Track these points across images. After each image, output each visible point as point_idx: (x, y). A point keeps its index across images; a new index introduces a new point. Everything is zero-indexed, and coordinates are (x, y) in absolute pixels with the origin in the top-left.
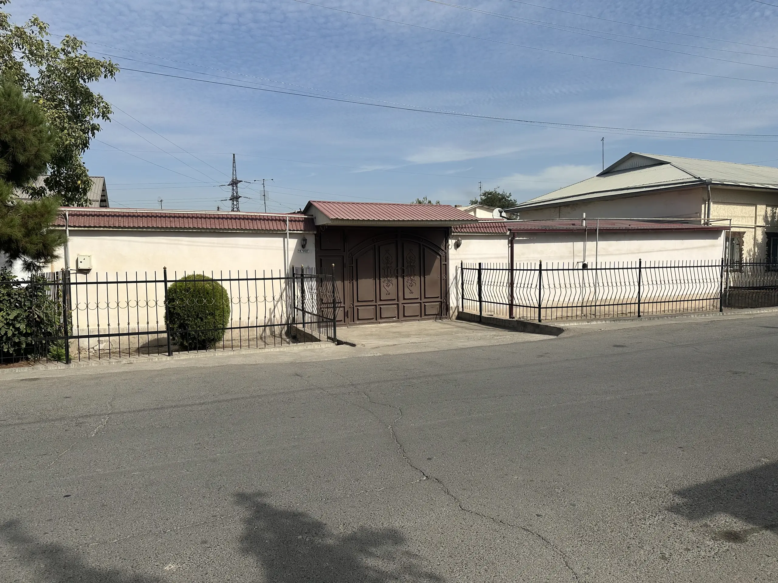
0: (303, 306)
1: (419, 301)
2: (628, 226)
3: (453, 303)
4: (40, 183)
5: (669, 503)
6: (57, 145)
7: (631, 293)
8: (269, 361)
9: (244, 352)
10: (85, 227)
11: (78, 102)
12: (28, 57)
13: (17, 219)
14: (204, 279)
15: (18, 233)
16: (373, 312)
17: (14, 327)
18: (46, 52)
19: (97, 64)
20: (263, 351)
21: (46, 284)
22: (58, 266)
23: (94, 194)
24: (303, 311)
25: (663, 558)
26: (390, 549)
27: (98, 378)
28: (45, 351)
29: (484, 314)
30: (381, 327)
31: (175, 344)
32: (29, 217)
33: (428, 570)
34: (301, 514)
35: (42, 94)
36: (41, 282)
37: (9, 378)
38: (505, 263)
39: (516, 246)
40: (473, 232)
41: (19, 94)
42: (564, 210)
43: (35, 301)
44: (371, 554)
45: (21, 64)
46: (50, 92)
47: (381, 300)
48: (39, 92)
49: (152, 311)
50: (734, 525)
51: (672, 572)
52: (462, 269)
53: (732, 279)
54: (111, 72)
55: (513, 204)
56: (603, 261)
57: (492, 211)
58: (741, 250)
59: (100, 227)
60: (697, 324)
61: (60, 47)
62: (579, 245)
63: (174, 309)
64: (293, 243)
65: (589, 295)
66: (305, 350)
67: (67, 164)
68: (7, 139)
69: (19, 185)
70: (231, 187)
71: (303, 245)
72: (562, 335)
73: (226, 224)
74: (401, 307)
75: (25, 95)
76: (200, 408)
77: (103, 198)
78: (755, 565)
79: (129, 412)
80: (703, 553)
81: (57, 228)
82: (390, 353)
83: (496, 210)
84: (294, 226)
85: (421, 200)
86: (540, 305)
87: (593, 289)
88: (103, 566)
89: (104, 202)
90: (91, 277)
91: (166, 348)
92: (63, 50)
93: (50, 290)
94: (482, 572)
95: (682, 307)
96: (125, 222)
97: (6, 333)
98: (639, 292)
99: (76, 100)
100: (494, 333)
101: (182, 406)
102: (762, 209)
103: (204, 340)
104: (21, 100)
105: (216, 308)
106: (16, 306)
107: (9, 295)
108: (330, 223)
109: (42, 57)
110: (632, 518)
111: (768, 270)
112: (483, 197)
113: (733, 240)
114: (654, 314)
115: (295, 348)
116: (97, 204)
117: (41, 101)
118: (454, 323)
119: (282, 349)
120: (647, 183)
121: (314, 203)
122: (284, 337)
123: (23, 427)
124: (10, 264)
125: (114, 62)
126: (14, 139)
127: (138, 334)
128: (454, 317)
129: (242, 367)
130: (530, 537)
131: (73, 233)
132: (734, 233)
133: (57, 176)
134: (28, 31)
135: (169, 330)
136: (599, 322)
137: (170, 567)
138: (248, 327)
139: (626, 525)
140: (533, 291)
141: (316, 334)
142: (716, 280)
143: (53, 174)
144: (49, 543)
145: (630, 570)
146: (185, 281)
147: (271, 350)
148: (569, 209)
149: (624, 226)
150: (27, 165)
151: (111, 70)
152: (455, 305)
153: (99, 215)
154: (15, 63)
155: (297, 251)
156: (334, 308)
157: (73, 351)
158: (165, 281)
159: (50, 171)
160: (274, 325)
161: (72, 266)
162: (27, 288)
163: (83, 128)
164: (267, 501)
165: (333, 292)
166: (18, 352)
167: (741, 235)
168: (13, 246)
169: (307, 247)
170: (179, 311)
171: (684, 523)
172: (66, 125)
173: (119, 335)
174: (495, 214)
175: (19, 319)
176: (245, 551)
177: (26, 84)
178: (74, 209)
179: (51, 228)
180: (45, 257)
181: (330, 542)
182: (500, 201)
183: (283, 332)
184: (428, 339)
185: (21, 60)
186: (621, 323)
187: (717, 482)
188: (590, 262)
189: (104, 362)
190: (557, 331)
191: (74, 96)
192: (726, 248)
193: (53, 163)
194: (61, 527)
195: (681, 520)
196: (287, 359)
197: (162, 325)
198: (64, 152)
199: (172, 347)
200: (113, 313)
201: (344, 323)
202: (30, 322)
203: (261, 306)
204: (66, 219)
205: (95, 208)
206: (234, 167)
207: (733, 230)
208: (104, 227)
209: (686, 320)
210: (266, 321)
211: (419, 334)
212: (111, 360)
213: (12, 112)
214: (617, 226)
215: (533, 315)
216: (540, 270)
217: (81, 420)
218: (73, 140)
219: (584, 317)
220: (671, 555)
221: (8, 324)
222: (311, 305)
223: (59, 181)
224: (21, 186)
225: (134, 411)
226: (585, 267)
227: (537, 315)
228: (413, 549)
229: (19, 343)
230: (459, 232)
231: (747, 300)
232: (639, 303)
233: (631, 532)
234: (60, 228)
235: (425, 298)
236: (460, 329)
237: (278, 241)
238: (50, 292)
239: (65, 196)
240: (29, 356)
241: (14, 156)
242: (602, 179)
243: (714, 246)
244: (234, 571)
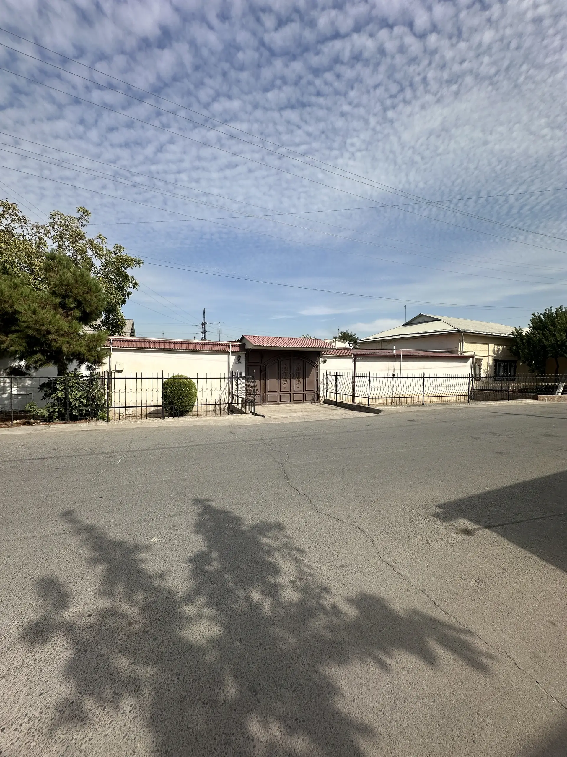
0: (237, 394)
1: (302, 392)
2: (418, 354)
3: (321, 394)
4: (98, 322)
5: (433, 512)
6: (108, 302)
7: (418, 391)
8: (217, 424)
9: (204, 418)
10: (121, 347)
11: (121, 280)
12: (95, 255)
13: (84, 343)
14: (183, 377)
15: (84, 350)
16: (276, 398)
17: (79, 401)
18: (105, 252)
19: (132, 260)
20: (214, 418)
21: (98, 378)
22: (105, 368)
23: (127, 329)
24: (237, 396)
25: (428, 543)
26: (276, 533)
27: (123, 431)
28: (96, 414)
29: (339, 401)
30: (281, 407)
31: (166, 413)
32: (90, 341)
33: (297, 546)
34: (229, 512)
35: (102, 275)
36: (95, 377)
37: (75, 429)
38: (351, 372)
39: (356, 363)
40: (333, 355)
41: (88, 275)
42: (383, 344)
43: (92, 387)
44: (266, 536)
45: (90, 259)
46: (106, 274)
47: (281, 391)
48: (100, 273)
49: (155, 394)
50: (469, 525)
51: (432, 551)
52: (327, 375)
53: (476, 384)
54: (139, 264)
55: (356, 339)
56: (405, 373)
57: (345, 343)
58: (480, 369)
59: (129, 347)
60: (455, 409)
61: (112, 250)
62: (391, 364)
63: (167, 393)
64: (233, 358)
65: (396, 391)
66: (237, 419)
67: (113, 313)
68: (81, 299)
69: (86, 324)
70: (202, 326)
71: (238, 359)
72: (380, 414)
73: (197, 347)
74: (292, 395)
75: (92, 275)
76: (177, 450)
77: (132, 331)
78: (479, 549)
79: (139, 451)
80: (450, 541)
81: (106, 348)
82: (285, 422)
83: (347, 342)
84: (234, 349)
85: (305, 336)
86: (369, 397)
87: (398, 389)
88: (117, 538)
89: (132, 333)
90: (123, 375)
91: (161, 415)
92: (114, 252)
93: (100, 381)
94: (327, 548)
95: (447, 399)
96: (143, 345)
97: (75, 405)
98: (423, 391)
99: (120, 279)
100: (344, 411)
101: (168, 448)
102: (492, 346)
103: (182, 411)
104: (89, 279)
105: (189, 393)
106: (81, 390)
107: (78, 383)
108: (254, 348)
109: (102, 255)
110: (412, 520)
111: (495, 380)
112: (340, 335)
113: (476, 363)
114: (432, 403)
115: (232, 417)
116: (129, 335)
117: (101, 279)
118: (322, 405)
119: (224, 418)
120: (429, 331)
121: (245, 337)
122: (226, 410)
123: (80, 457)
124: (79, 366)
125: (141, 259)
126: (85, 299)
127: (147, 406)
128: (322, 402)
129: (202, 427)
130: (354, 528)
131: (114, 350)
132: (477, 359)
133: (108, 319)
134: (95, 242)
135: (164, 405)
136: (401, 407)
137: (154, 540)
138: (206, 405)
139: (408, 524)
140: (365, 388)
141: (243, 409)
142: (466, 385)
143: (106, 317)
144: (89, 524)
145: (409, 550)
146: (173, 378)
147: (218, 418)
148: (386, 343)
149: (415, 354)
150: (91, 313)
151: (139, 263)
152: (323, 395)
153: (129, 341)
154: (88, 258)
155: (235, 363)
156: (254, 395)
157: (111, 415)
158: (163, 378)
159: (104, 316)
160: (221, 404)
161: (113, 368)
162: (88, 380)
163: (123, 293)
164: (210, 503)
165: (254, 387)
166: (81, 415)
167: (480, 360)
168: (81, 357)
169: (241, 361)
170: (169, 394)
171: (441, 523)
172: (114, 292)
173: (136, 407)
174: (346, 345)
175: (82, 397)
176: (197, 532)
177: (93, 269)
178: (116, 337)
179: (102, 347)
180: (98, 363)
181: (244, 528)
182: (349, 337)
183: (226, 408)
184: (307, 414)
185: (91, 257)
186: (413, 407)
187: (460, 500)
188: (397, 374)
189: (127, 421)
190: (378, 411)
191: (119, 276)
192: (472, 367)
193: (106, 312)
194: (96, 515)
195: (439, 522)
196: (227, 423)
197: (160, 403)
198: (111, 306)
199: (165, 414)
200: (134, 395)
201: (260, 403)
202: (88, 399)
203: (214, 393)
204: (111, 342)
205: (127, 337)
206: (204, 315)
207: (476, 357)
208: (131, 348)
209: (449, 407)
210: (217, 401)
211: (302, 411)
212: (132, 421)
213: (84, 285)
214: (412, 354)
215: (365, 402)
216: (370, 377)
217: (112, 454)
218: (117, 300)
219: (394, 404)
220: (432, 542)
221: (76, 399)
222: (242, 393)
223: (109, 321)
224: (88, 325)
225: (141, 450)
226: (394, 375)
227: (367, 402)
228: (289, 534)
229: (82, 410)
230: (325, 354)
231: (483, 396)
232: (423, 397)
233: (411, 527)
234: (108, 348)
235: (306, 390)
236: (325, 409)
237: (225, 357)
238: (100, 383)
239: (111, 330)
240: (87, 417)
241: (84, 308)
242: (405, 328)
243: (465, 366)
244: (190, 543)
